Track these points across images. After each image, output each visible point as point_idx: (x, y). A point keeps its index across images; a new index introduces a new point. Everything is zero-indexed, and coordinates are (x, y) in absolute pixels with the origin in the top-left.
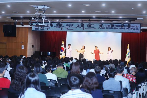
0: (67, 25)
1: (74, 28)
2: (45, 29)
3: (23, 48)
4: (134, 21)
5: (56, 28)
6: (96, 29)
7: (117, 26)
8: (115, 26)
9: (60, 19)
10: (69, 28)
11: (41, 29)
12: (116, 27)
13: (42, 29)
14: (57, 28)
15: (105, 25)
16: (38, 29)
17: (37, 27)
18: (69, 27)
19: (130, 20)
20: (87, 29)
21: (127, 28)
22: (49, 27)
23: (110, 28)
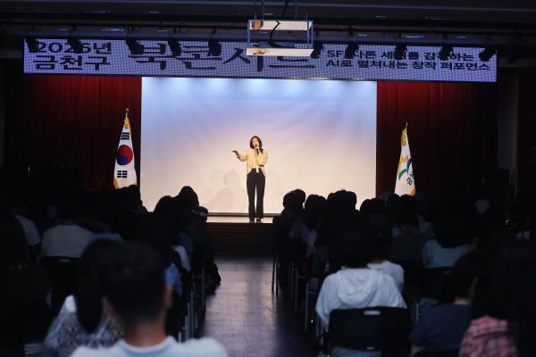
0: (187, 50)
1: (221, 62)
2: (83, 66)
6: (313, 67)
11: (66, 68)
13: (69, 66)
16: (53, 67)
18: (197, 57)
20: (275, 67)
21: (443, 64)
22: (105, 59)
23: (374, 62)
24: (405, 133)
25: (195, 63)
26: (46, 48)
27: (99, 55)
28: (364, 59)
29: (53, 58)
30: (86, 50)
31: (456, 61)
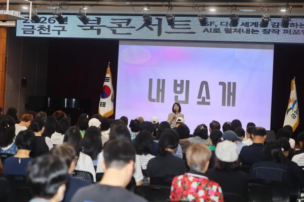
0: (113, 21)
1: (134, 29)
2: (51, 32)
4: (302, 6)
5: (83, 29)
6: (194, 33)
7: (256, 24)
8: (250, 24)
10: (118, 30)
11: (41, 33)
12: (253, 27)
13: (43, 32)
14: (85, 30)
15: (221, 23)
16: (33, 33)
17: (31, 27)
18: (120, 26)
19: (290, 4)
20: (169, 33)
21: (285, 30)
22: (64, 27)
23: (235, 30)
27: (60, 25)
28: (229, 27)
30: (53, 22)
31: (294, 28)
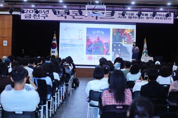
0: (73, 12)
1: (84, 16)
2: (40, 17)
3: (6, 45)
5: (58, 16)
6: (114, 18)
9: (81, 5)
11: (34, 18)
13: (36, 17)
15: (127, 14)
16: (30, 18)
18: (77, 15)
21: (156, 18)
22: (47, 15)
23: (133, 17)
24: (145, 40)
25: (76, 17)
26: (28, 12)
27: (45, 14)
28: (130, 16)
29: (30, 15)
30: (41, 12)
31: (160, 17)
